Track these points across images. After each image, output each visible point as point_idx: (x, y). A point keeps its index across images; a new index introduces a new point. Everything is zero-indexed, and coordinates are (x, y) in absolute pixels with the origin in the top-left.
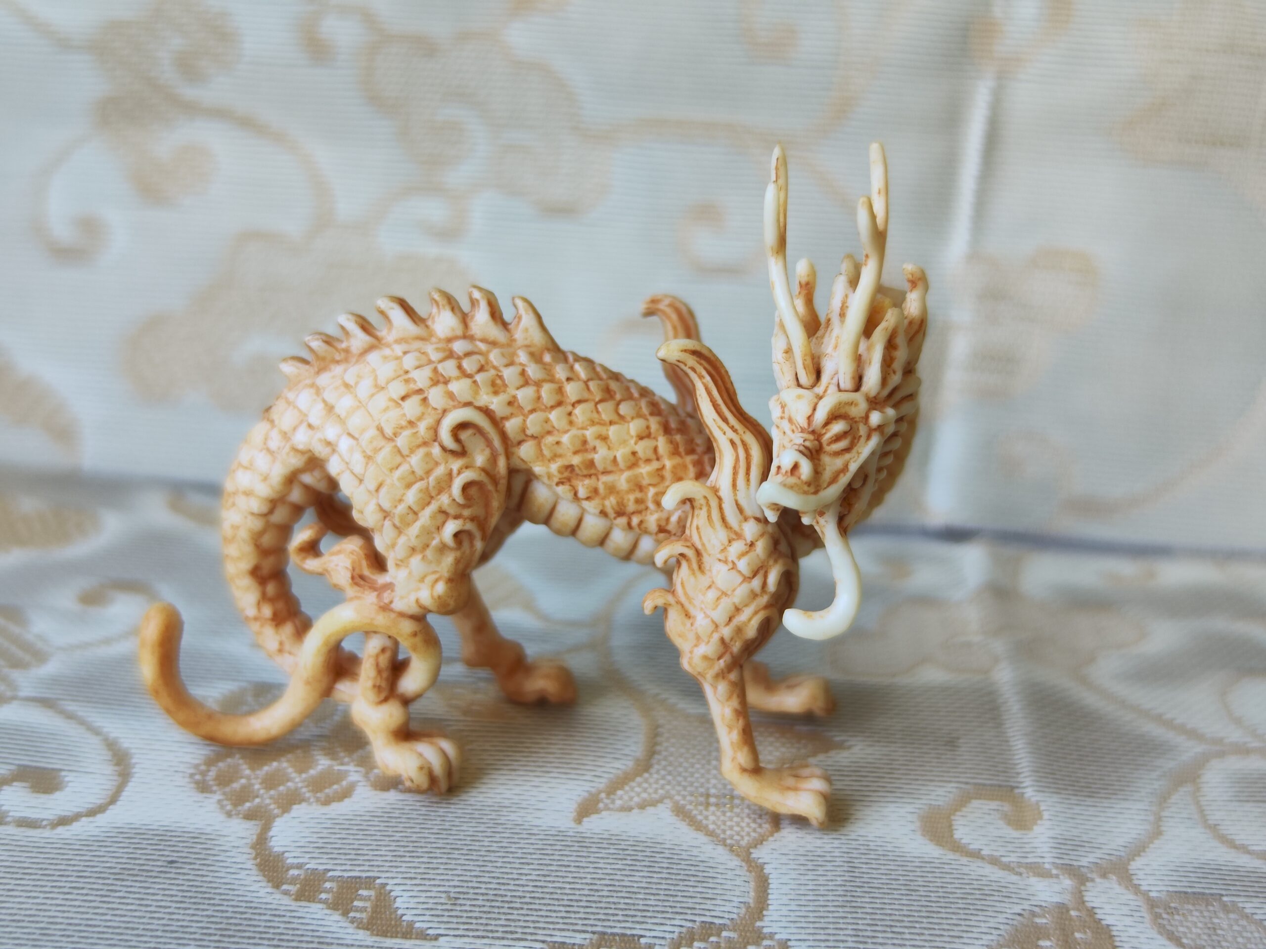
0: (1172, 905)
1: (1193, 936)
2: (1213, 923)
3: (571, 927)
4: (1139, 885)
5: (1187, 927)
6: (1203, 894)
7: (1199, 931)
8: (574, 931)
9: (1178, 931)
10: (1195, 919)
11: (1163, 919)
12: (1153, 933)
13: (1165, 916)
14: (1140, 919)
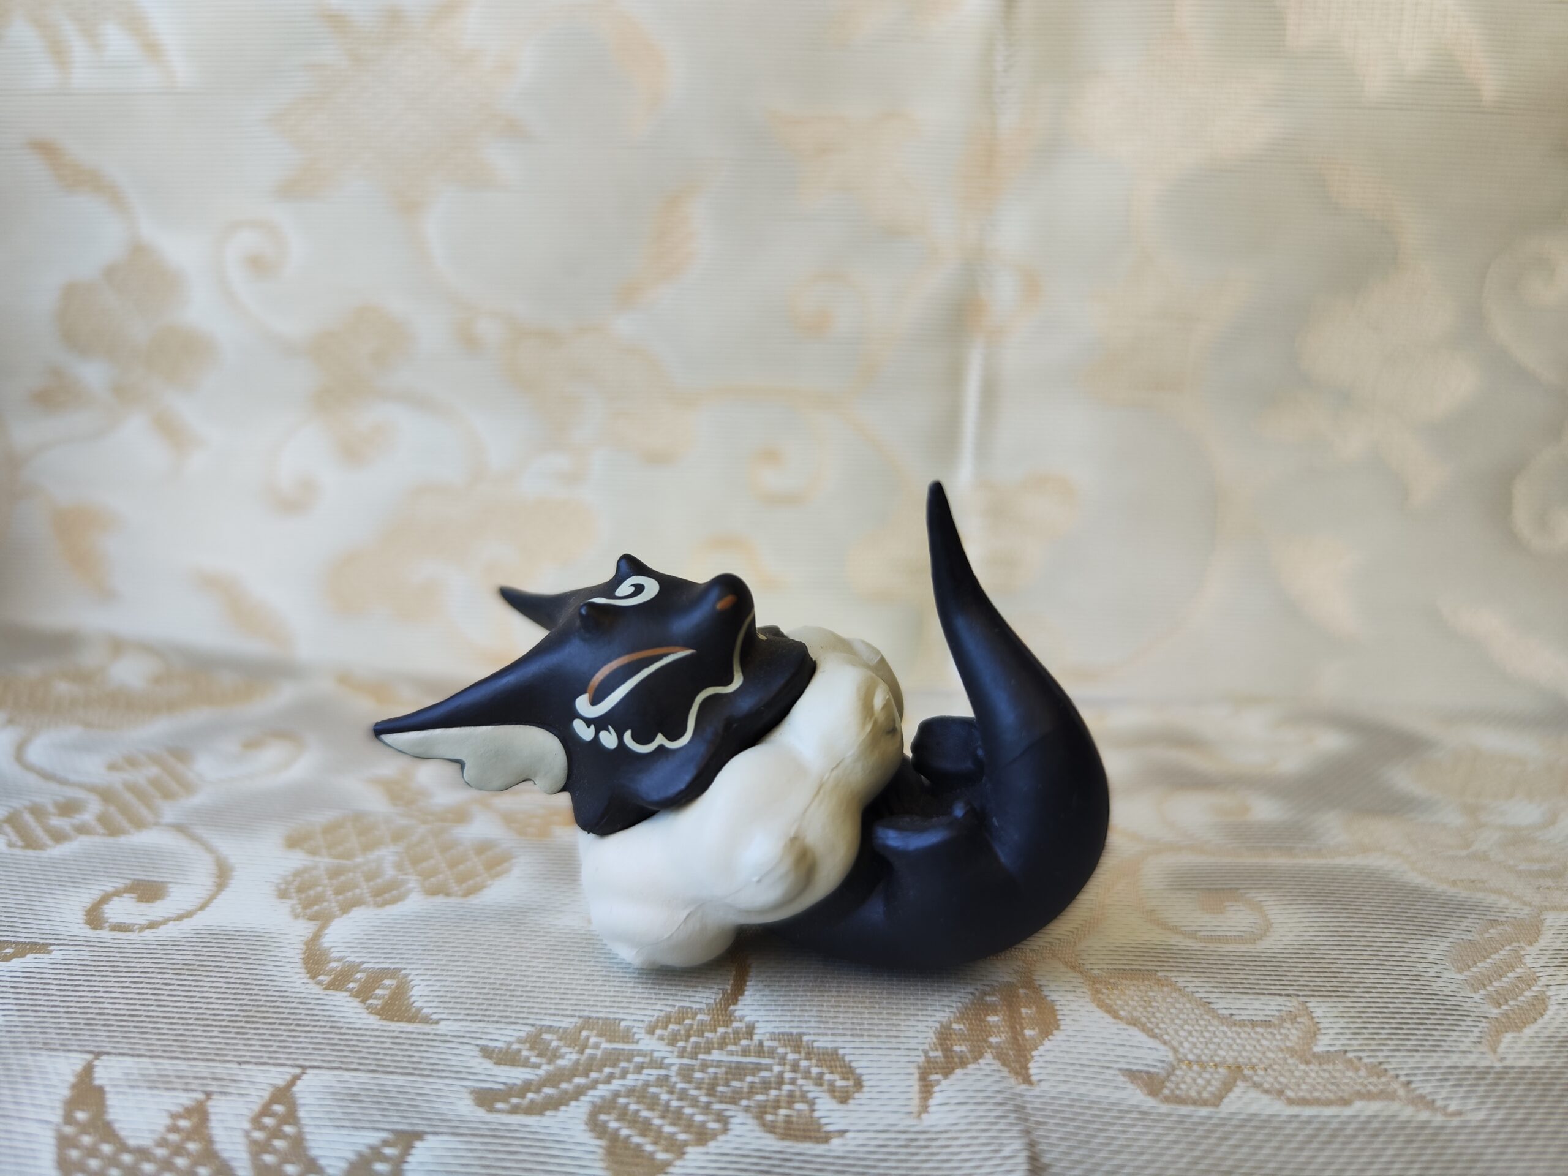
0: (1112, 981)
1: (1130, 1009)
2: (1148, 997)
3: (561, 1012)
4: (1083, 964)
5: (1125, 1001)
6: (1140, 970)
7: (1134, 1003)
8: (563, 1015)
9: (1116, 1004)
10: (1131, 993)
11: (1103, 994)
12: (1092, 1007)
13: (1104, 991)
14: (1082, 995)
